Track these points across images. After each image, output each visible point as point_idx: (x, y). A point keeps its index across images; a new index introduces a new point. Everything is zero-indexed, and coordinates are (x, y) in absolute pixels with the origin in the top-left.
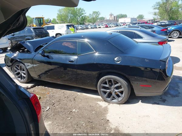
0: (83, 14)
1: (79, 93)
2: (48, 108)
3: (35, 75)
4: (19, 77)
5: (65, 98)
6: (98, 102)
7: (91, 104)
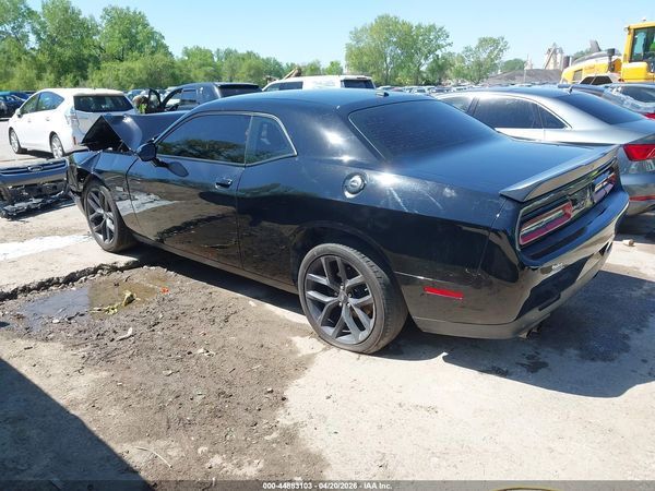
0: (439, 47)
1: (253, 303)
2: (130, 332)
3: (148, 232)
4: (99, 232)
5: (203, 312)
6: (293, 338)
7: (267, 340)
